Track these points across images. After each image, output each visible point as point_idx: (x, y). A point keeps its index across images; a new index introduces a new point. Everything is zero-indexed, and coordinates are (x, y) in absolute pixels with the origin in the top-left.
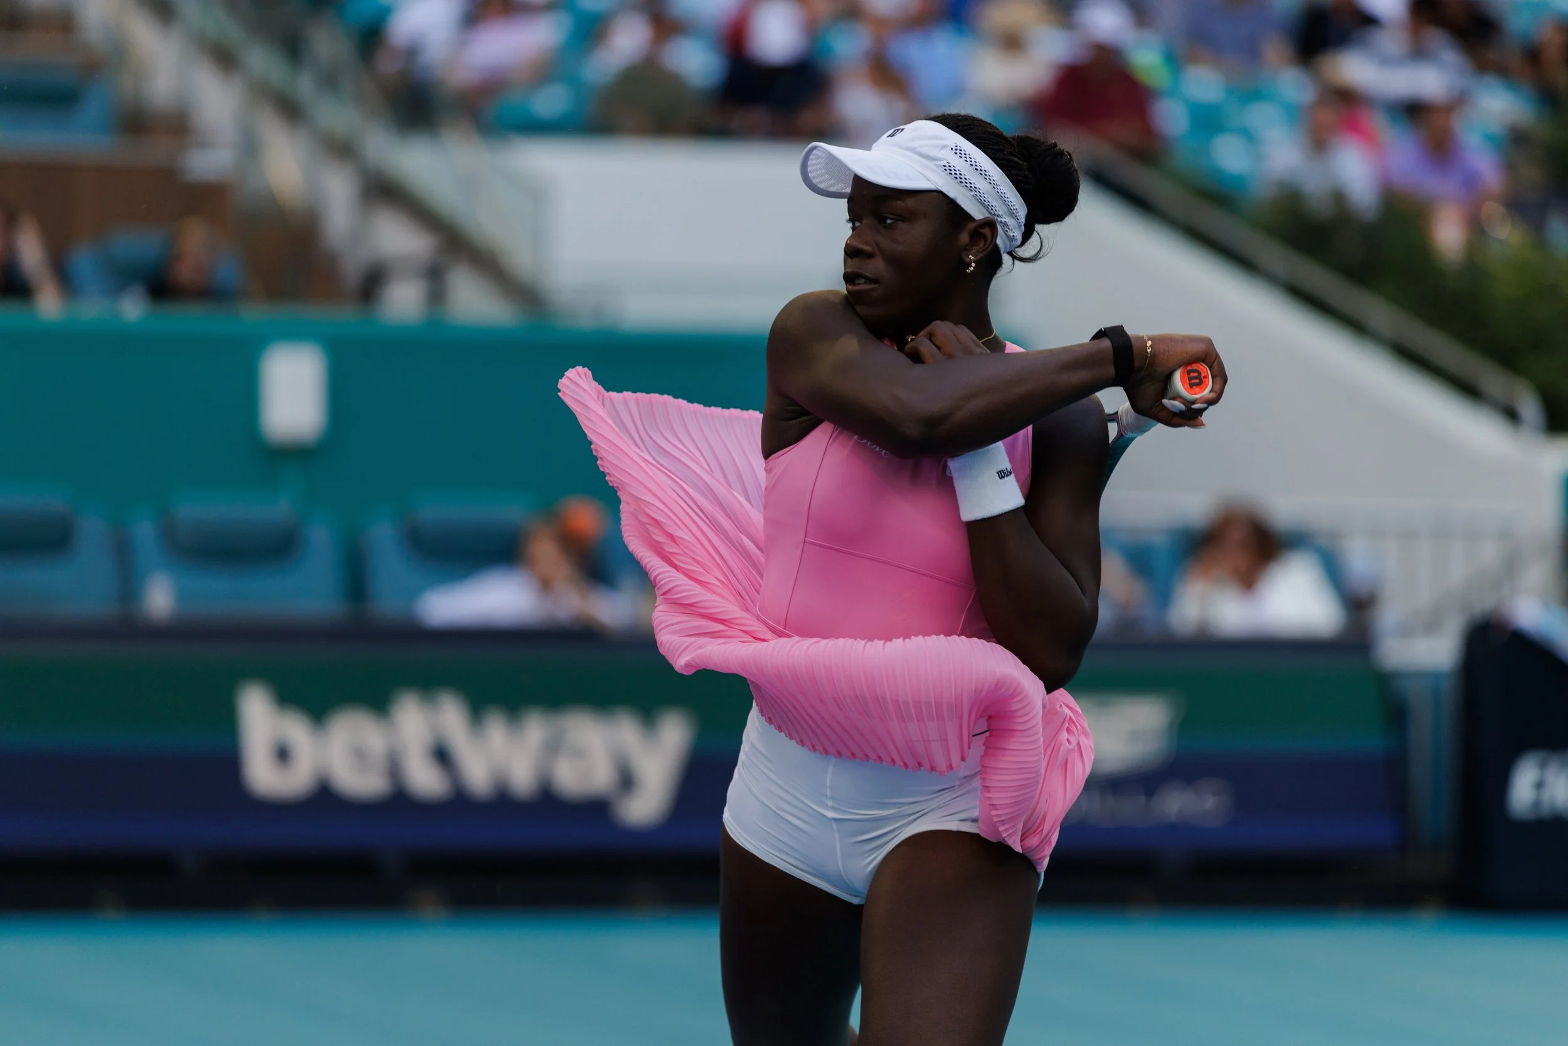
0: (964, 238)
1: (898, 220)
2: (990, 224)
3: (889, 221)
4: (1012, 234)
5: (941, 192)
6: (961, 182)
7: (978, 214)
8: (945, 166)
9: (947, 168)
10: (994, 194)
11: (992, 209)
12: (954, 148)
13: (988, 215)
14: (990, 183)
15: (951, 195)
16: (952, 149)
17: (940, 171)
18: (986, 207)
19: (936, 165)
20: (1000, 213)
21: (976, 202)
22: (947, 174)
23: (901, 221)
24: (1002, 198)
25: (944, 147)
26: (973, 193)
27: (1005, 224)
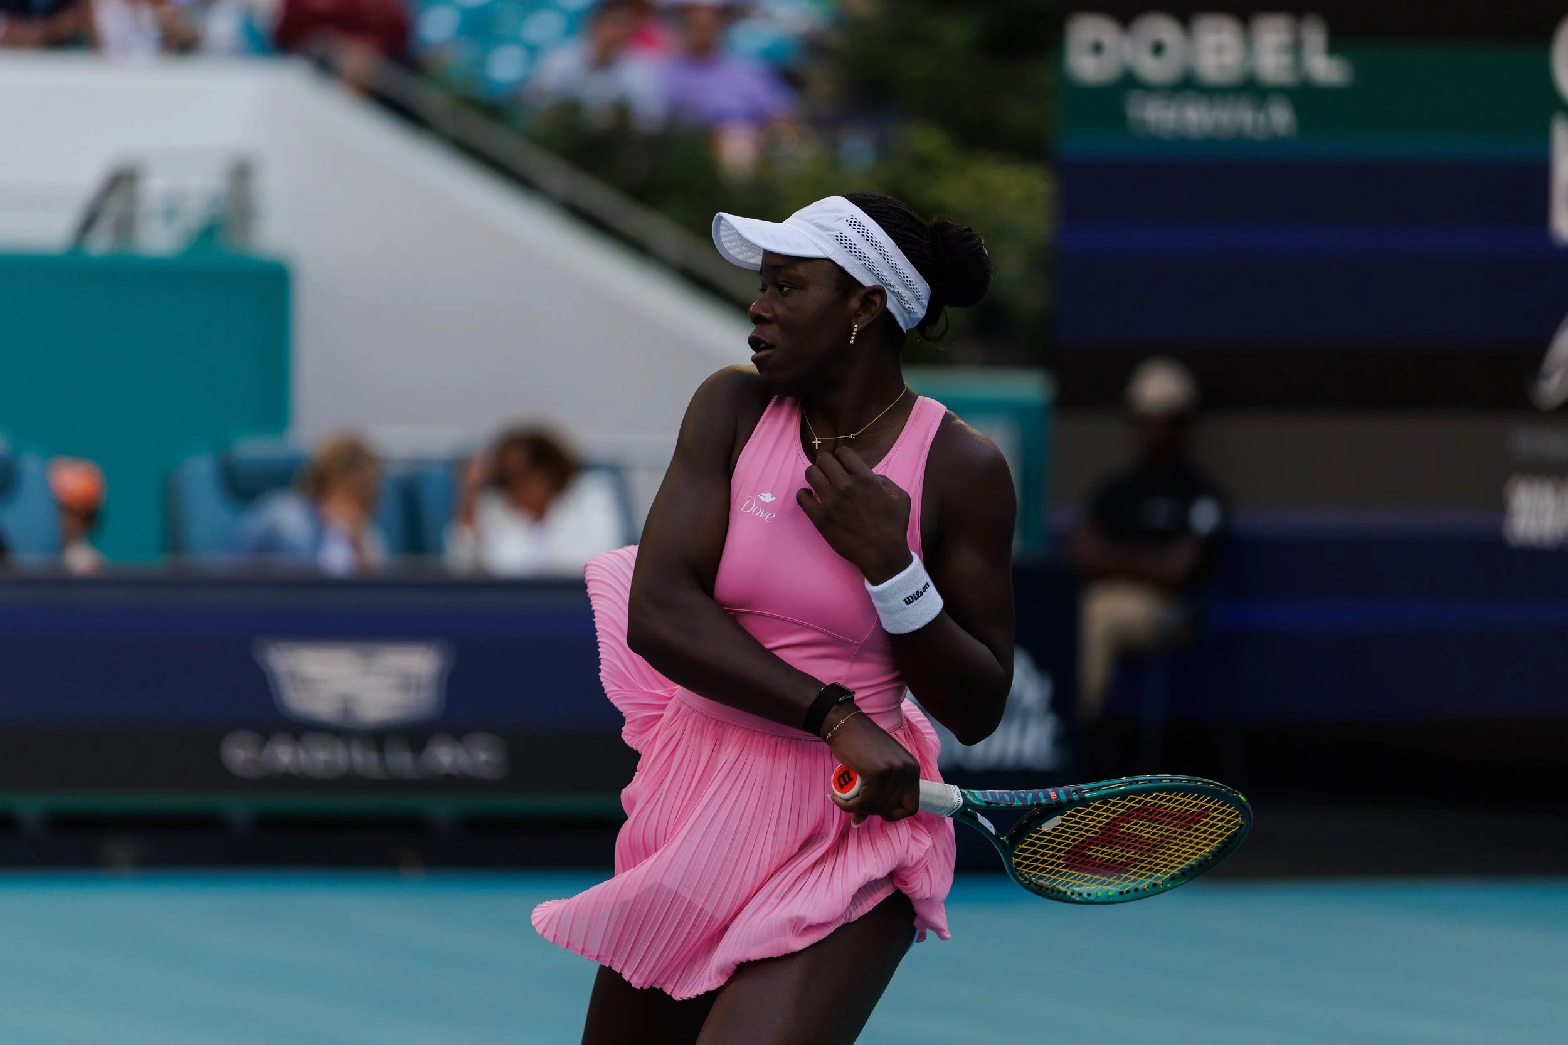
0: (854, 303)
1: (792, 288)
2: (879, 292)
3: (785, 289)
4: (907, 306)
5: (830, 260)
6: (851, 251)
7: (867, 281)
8: (837, 236)
9: (839, 238)
10: (886, 265)
11: (883, 279)
12: (850, 220)
13: (879, 283)
14: (880, 254)
15: (840, 263)
16: (847, 221)
17: (832, 240)
18: (877, 276)
19: (829, 235)
20: (892, 283)
21: (865, 270)
22: (838, 244)
23: (795, 289)
24: (893, 268)
25: (841, 218)
26: (862, 262)
27: (898, 295)
